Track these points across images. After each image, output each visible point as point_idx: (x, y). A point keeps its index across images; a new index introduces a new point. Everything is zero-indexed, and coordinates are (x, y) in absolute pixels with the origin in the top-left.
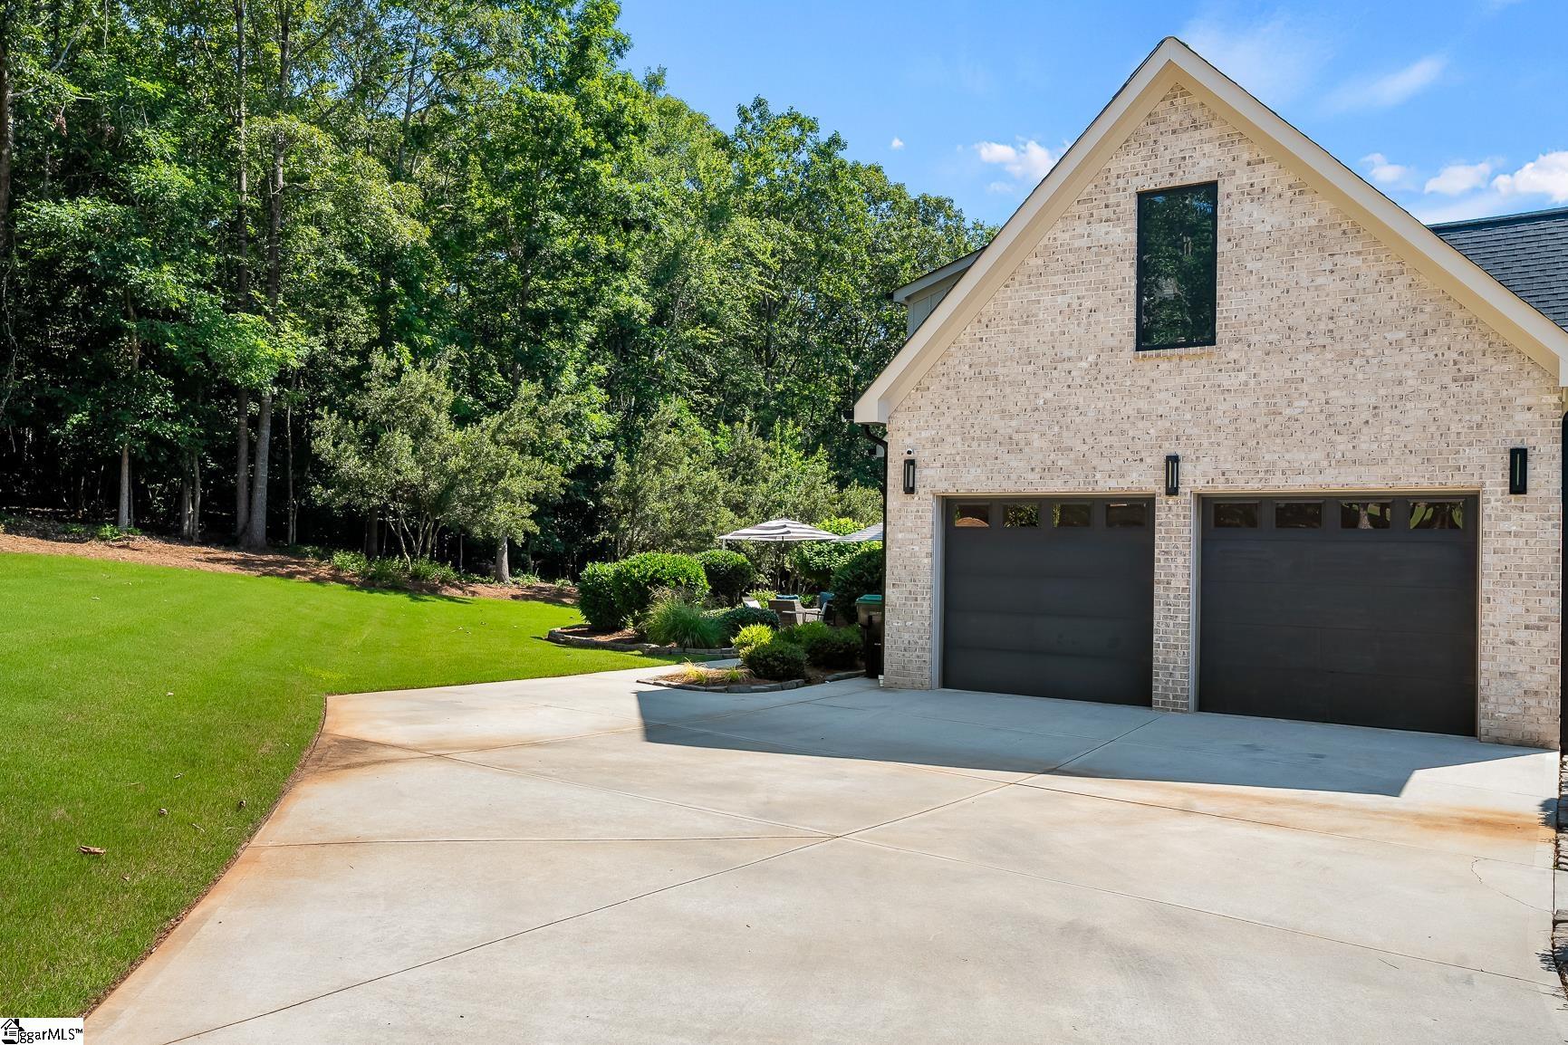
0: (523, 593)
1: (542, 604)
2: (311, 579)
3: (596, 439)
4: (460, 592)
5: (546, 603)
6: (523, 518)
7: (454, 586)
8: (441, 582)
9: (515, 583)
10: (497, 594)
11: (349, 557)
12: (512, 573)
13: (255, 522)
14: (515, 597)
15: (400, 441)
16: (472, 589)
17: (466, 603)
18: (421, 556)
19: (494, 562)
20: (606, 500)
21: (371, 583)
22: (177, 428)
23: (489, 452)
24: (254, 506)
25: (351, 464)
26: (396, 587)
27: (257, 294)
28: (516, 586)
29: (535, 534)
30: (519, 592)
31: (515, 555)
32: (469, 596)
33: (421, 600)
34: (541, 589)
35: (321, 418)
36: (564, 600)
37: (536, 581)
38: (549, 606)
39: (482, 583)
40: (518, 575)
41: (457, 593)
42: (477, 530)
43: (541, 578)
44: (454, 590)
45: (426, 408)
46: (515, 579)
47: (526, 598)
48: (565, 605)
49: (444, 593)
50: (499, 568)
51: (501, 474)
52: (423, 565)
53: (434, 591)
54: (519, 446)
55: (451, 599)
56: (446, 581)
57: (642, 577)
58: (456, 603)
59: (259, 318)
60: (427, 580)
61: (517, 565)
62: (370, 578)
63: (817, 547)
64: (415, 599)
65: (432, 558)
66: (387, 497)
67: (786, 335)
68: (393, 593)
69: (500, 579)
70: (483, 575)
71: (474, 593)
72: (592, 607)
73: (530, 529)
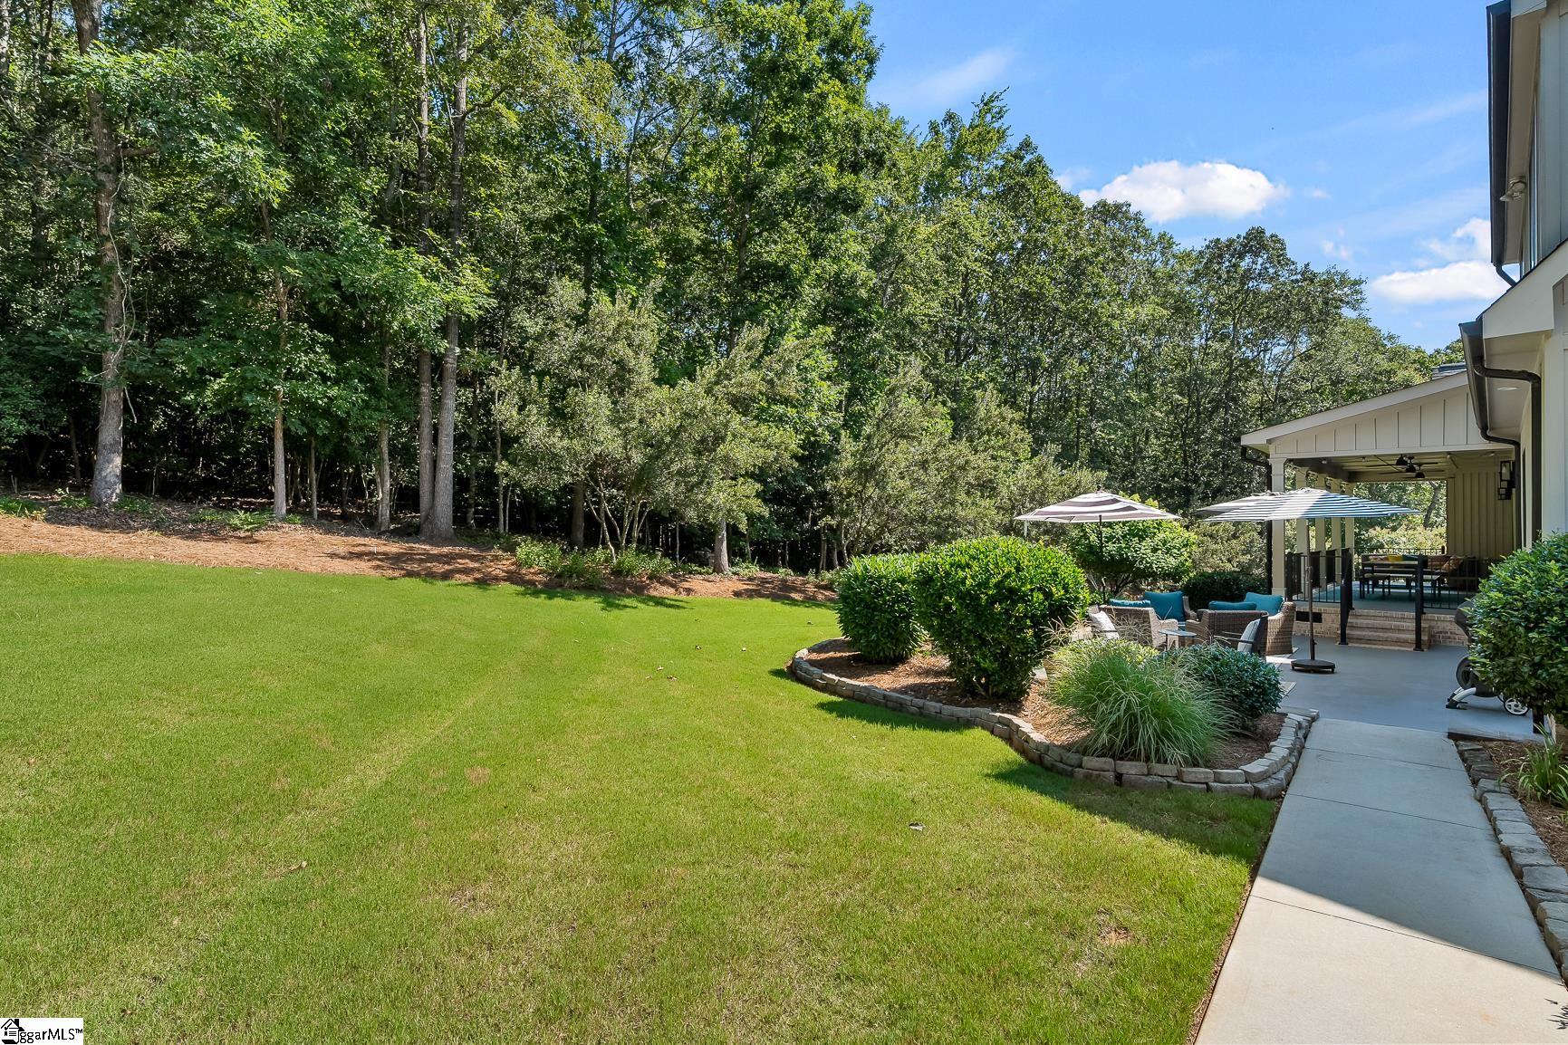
0: (746, 587)
1: (767, 602)
2: (475, 579)
3: (823, 410)
4: (672, 590)
5: (773, 600)
6: (748, 497)
7: (666, 583)
8: (650, 578)
9: (735, 574)
10: (716, 590)
11: (536, 549)
12: (732, 563)
13: (439, 508)
14: (737, 594)
15: (595, 403)
16: (687, 585)
17: (678, 607)
18: (627, 547)
19: (713, 549)
20: (828, 485)
21: (559, 584)
22: (333, 392)
23: (704, 407)
24: (437, 489)
25: (538, 432)
26: (590, 587)
27: (431, 232)
28: (736, 577)
29: (763, 517)
30: (741, 587)
31: (733, 542)
32: (683, 596)
33: (618, 606)
34: (764, 581)
35: (498, 373)
36: (793, 595)
37: (755, 571)
38: (778, 606)
39: (700, 573)
40: (737, 564)
41: (667, 592)
42: (691, 514)
43: (761, 566)
44: (664, 588)
45: (621, 348)
46: (735, 569)
47: (750, 594)
48: (794, 602)
49: (653, 593)
50: (718, 557)
51: (719, 439)
52: (629, 558)
53: (639, 591)
54: (740, 404)
55: (659, 602)
56: (655, 577)
57: (979, 585)
58: (664, 609)
59: (432, 260)
60: (633, 576)
61: (736, 553)
62: (559, 576)
63: (1106, 531)
64: (610, 605)
65: (639, 550)
66: (583, 474)
67: (985, 329)
68: (582, 597)
69: (718, 569)
70: (702, 564)
71: (689, 591)
72: (862, 626)
73: (756, 510)
